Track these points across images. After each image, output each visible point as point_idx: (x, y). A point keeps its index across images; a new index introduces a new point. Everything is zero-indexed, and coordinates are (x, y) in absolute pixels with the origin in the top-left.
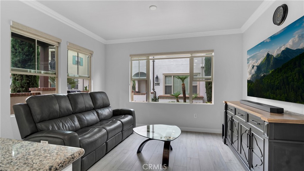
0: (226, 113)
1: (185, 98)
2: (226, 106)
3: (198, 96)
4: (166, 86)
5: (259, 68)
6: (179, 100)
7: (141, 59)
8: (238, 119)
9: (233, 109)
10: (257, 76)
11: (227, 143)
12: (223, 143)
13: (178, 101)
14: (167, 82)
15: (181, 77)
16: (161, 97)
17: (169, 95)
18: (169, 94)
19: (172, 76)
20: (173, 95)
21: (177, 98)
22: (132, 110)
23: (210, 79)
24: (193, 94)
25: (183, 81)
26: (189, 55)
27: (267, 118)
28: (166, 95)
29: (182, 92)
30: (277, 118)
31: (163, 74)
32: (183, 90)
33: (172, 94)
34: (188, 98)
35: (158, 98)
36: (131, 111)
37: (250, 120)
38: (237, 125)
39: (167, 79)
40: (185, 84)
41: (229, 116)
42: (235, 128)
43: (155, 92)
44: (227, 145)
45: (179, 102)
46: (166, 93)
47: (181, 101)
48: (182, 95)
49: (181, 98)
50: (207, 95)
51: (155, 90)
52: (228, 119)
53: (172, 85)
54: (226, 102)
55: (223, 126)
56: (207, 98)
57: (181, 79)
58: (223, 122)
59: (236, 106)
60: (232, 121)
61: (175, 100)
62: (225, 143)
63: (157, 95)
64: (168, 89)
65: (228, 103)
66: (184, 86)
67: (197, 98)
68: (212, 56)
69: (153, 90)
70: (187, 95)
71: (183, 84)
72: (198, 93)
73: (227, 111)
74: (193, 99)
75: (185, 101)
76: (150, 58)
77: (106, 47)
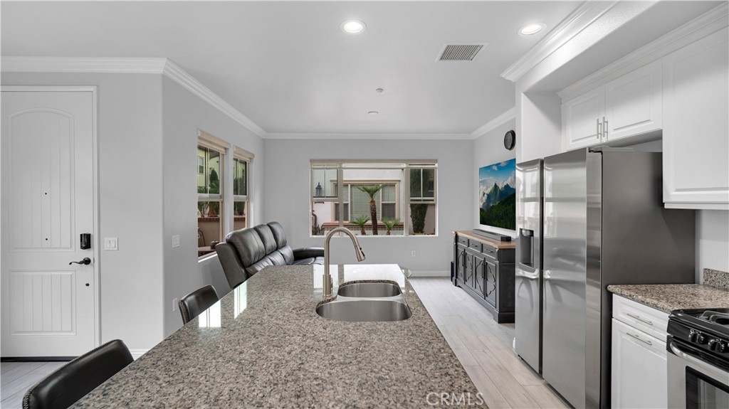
0: (457, 246)
1: (376, 227)
2: (457, 236)
3: (398, 222)
5: (489, 196)
6: (366, 231)
7: (328, 167)
8: (472, 251)
9: (466, 241)
10: (488, 205)
11: (459, 284)
12: (454, 286)
13: (363, 233)
15: (369, 188)
16: (327, 227)
19: (350, 186)
20: (355, 223)
21: (362, 227)
23: (433, 200)
24: (389, 220)
25: (372, 196)
26: (404, 166)
27: (497, 245)
28: (338, 222)
29: (370, 216)
30: (506, 245)
32: (372, 214)
33: (351, 220)
34: (381, 226)
35: (322, 229)
37: (484, 250)
38: (471, 259)
41: (460, 250)
42: (469, 263)
43: (315, 216)
44: (459, 286)
45: (365, 234)
46: (337, 219)
47: (369, 232)
48: (370, 222)
49: (368, 227)
50: (413, 220)
51: (315, 213)
52: (460, 253)
53: (349, 202)
54: (456, 233)
55: (452, 264)
56: (414, 225)
57: (369, 191)
58: (452, 259)
59: (469, 237)
60: (465, 255)
61: (359, 232)
62: (456, 285)
63: (320, 223)
64: (340, 211)
65: (459, 234)
66: (374, 205)
67: (396, 227)
68: (436, 168)
70: (379, 222)
71: (371, 202)
72: (397, 217)
73: (458, 243)
74: (390, 229)
75: (375, 233)
76: (344, 165)
77: (265, 143)
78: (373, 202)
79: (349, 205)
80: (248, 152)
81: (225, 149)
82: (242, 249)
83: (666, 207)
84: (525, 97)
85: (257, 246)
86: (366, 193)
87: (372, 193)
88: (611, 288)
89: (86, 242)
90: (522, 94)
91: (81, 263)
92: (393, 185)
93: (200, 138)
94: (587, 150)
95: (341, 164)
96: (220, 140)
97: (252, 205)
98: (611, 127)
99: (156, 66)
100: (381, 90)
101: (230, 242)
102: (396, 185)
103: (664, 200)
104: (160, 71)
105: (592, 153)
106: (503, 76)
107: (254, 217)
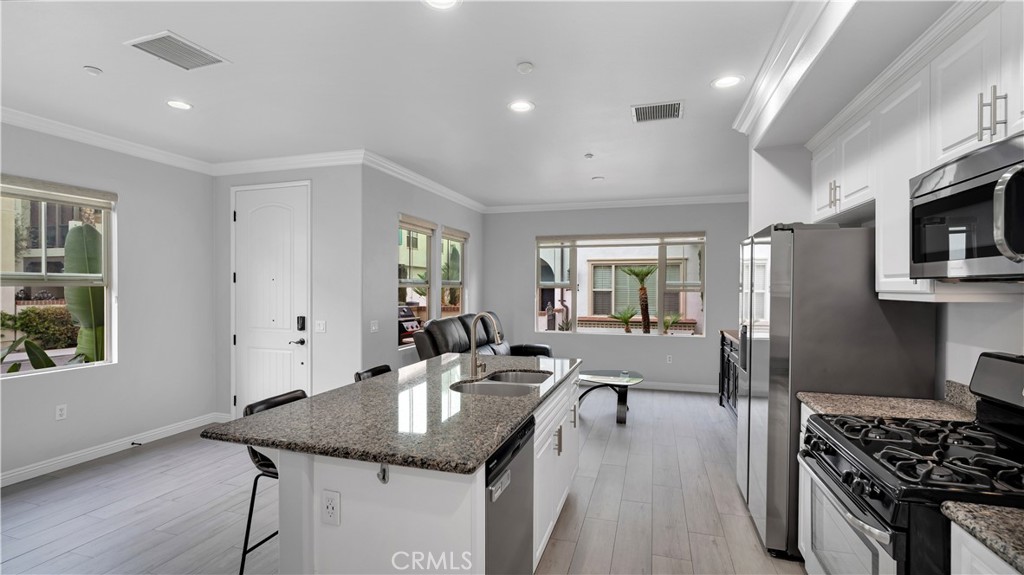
0: (723, 350)
1: (647, 325)
2: (723, 338)
3: (682, 319)
4: (595, 294)
6: (632, 329)
7: (559, 244)
8: (733, 357)
9: (731, 344)
11: (723, 402)
12: (719, 405)
13: (628, 331)
14: (599, 281)
15: (637, 270)
16: (585, 322)
17: (605, 317)
18: (603, 313)
19: (613, 267)
20: (615, 318)
21: (626, 323)
22: (547, 346)
24: (668, 315)
25: (642, 281)
26: (657, 241)
28: (596, 316)
29: (639, 309)
31: (588, 261)
32: (642, 305)
33: (613, 313)
34: (655, 324)
36: (546, 348)
39: (600, 272)
40: (648, 290)
41: (725, 356)
43: (566, 307)
44: (723, 406)
45: (630, 333)
46: (595, 313)
47: (638, 332)
48: (639, 317)
49: (636, 324)
51: (565, 303)
52: (725, 361)
53: (613, 290)
54: (722, 332)
57: (637, 275)
59: (731, 338)
60: (729, 363)
61: (623, 330)
62: (721, 404)
64: (600, 301)
65: (726, 335)
66: (645, 294)
67: (678, 325)
68: (704, 243)
69: (562, 304)
70: (652, 318)
71: (641, 289)
72: (681, 311)
73: (724, 346)
74: (667, 328)
75: (647, 330)
76: (579, 243)
77: (485, 221)
78: (643, 289)
79: (613, 293)
80: (463, 232)
81: (432, 230)
82: (439, 338)
83: (880, 298)
84: (757, 155)
85: (457, 336)
86: (635, 277)
87: (642, 277)
88: (800, 395)
89: (302, 324)
90: (754, 152)
91: (297, 343)
92: (677, 266)
93: (401, 221)
94: (773, 228)
95: (574, 241)
96: (423, 220)
97: (466, 292)
98: (841, 193)
99: (356, 157)
100: (590, 155)
101: (428, 331)
102: (681, 266)
103: (877, 290)
104: (360, 161)
105: (779, 232)
106: (734, 127)
107: (470, 305)
